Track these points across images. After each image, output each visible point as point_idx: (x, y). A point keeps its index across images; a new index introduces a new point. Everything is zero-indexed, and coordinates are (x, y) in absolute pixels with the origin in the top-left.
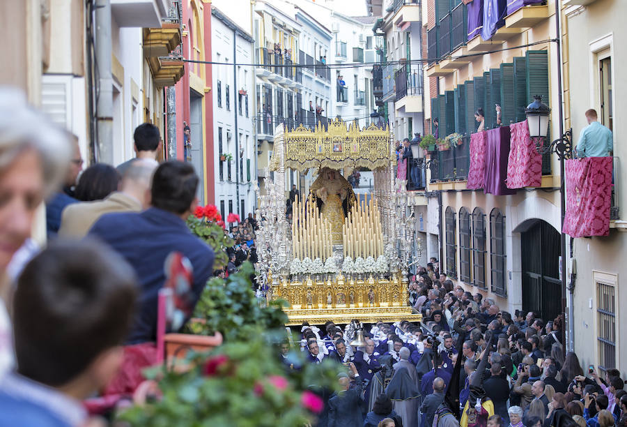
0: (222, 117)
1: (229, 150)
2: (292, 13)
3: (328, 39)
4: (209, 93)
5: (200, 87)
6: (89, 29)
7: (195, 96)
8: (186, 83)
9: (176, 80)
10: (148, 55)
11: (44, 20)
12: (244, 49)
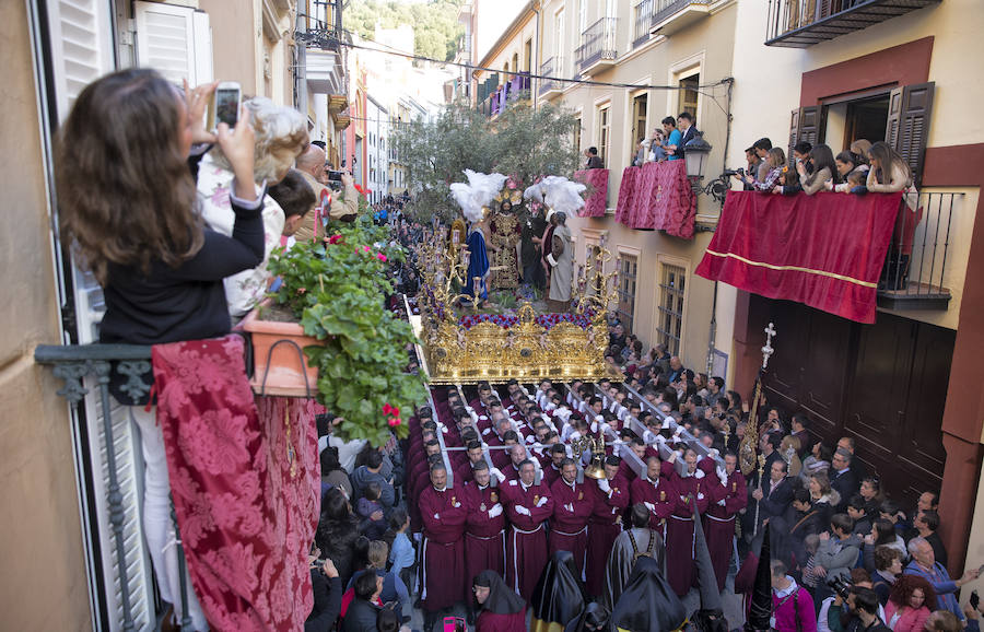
0: (372, 150)
1: (375, 166)
2: (407, 100)
3: (425, 114)
4: (365, 137)
5: (360, 133)
6: (295, 90)
7: (358, 139)
8: (353, 130)
9: (346, 126)
10: (331, 112)
11: (266, 79)
12: (384, 117)
